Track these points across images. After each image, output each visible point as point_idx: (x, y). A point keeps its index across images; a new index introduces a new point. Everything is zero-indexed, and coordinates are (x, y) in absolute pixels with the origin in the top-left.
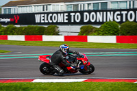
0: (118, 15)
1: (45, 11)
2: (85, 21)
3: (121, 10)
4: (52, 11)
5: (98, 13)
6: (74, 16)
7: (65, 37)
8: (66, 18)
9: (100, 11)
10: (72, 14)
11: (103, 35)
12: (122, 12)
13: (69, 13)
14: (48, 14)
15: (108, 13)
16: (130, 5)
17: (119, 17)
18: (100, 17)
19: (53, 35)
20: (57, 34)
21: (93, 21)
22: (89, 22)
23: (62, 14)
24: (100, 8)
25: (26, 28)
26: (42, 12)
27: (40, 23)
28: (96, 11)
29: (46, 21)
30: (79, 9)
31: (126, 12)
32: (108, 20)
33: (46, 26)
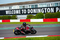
0: (43, 10)
1: (10, 9)
2: (28, 13)
3: (44, 8)
4: (13, 9)
5: (34, 9)
6: (23, 11)
7: (20, 20)
8: (20, 12)
9: (35, 8)
10: (23, 10)
11: (37, 19)
12: (45, 9)
13: (21, 9)
14: (12, 10)
15: (39, 9)
16: (48, 6)
17: (43, 11)
18: (35, 11)
19: (15, 19)
20: (16, 19)
21: (32, 13)
22: (30, 13)
23: (18, 10)
24: (34, 7)
25: (2, 17)
26: (9, 9)
27: (8, 14)
28: (33, 9)
29: (11, 14)
30: (25, 8)
31: (46, 9)
32: (39, 12)
33: (11, 16)
